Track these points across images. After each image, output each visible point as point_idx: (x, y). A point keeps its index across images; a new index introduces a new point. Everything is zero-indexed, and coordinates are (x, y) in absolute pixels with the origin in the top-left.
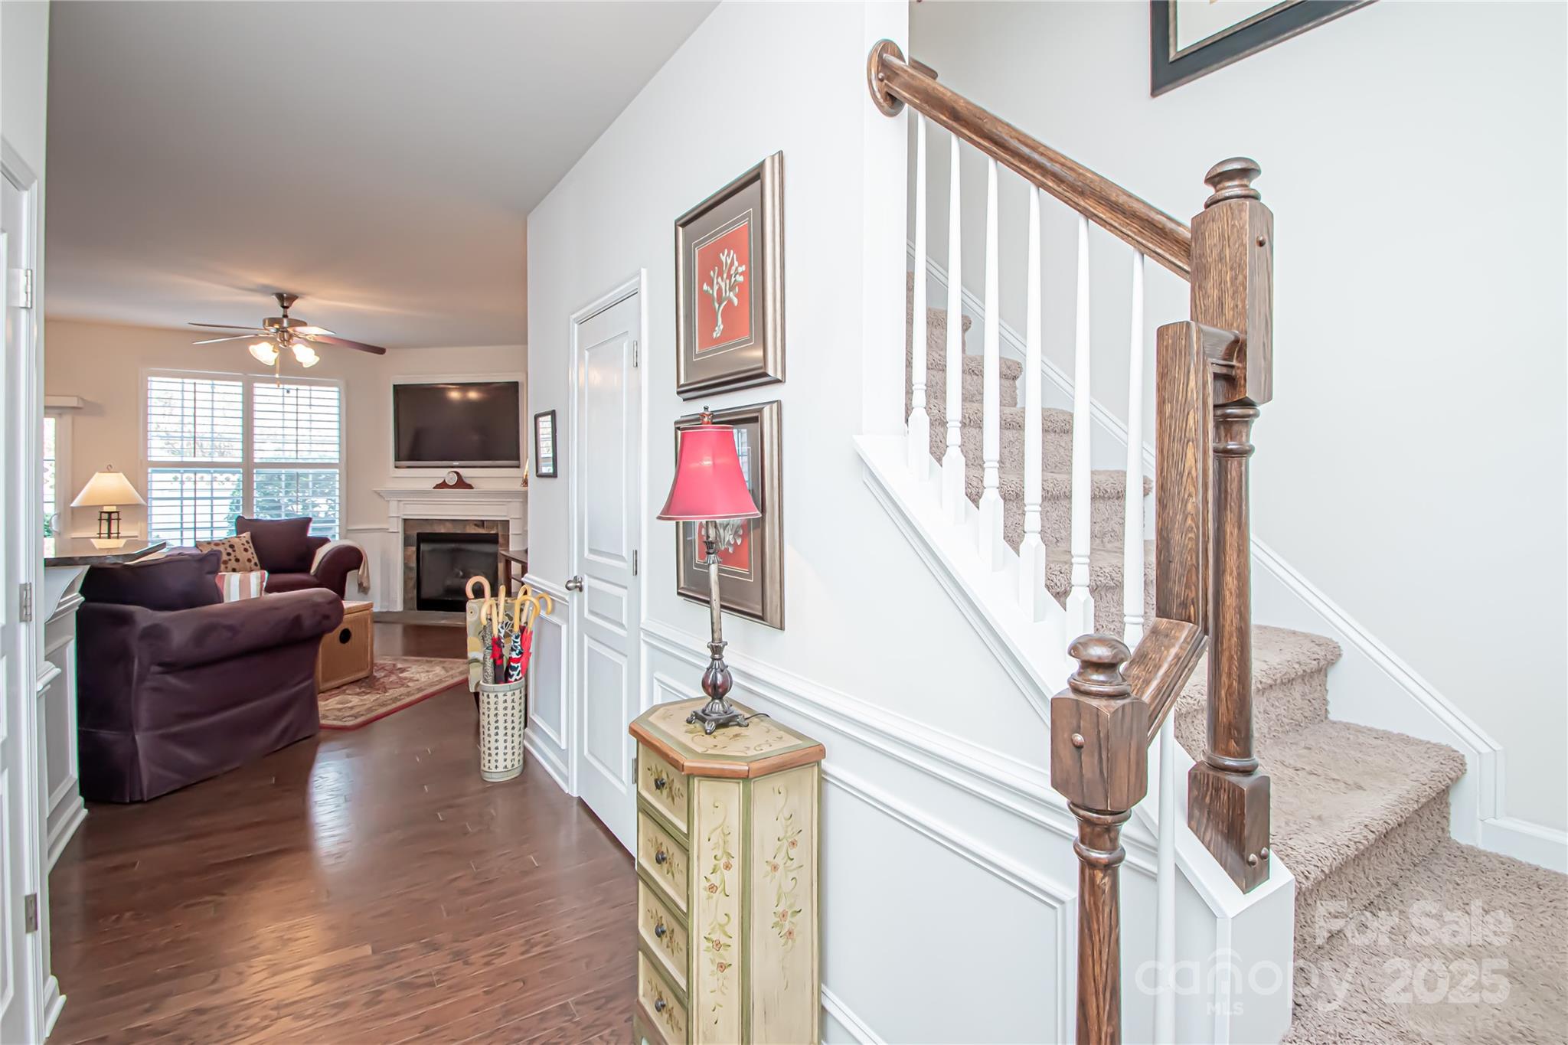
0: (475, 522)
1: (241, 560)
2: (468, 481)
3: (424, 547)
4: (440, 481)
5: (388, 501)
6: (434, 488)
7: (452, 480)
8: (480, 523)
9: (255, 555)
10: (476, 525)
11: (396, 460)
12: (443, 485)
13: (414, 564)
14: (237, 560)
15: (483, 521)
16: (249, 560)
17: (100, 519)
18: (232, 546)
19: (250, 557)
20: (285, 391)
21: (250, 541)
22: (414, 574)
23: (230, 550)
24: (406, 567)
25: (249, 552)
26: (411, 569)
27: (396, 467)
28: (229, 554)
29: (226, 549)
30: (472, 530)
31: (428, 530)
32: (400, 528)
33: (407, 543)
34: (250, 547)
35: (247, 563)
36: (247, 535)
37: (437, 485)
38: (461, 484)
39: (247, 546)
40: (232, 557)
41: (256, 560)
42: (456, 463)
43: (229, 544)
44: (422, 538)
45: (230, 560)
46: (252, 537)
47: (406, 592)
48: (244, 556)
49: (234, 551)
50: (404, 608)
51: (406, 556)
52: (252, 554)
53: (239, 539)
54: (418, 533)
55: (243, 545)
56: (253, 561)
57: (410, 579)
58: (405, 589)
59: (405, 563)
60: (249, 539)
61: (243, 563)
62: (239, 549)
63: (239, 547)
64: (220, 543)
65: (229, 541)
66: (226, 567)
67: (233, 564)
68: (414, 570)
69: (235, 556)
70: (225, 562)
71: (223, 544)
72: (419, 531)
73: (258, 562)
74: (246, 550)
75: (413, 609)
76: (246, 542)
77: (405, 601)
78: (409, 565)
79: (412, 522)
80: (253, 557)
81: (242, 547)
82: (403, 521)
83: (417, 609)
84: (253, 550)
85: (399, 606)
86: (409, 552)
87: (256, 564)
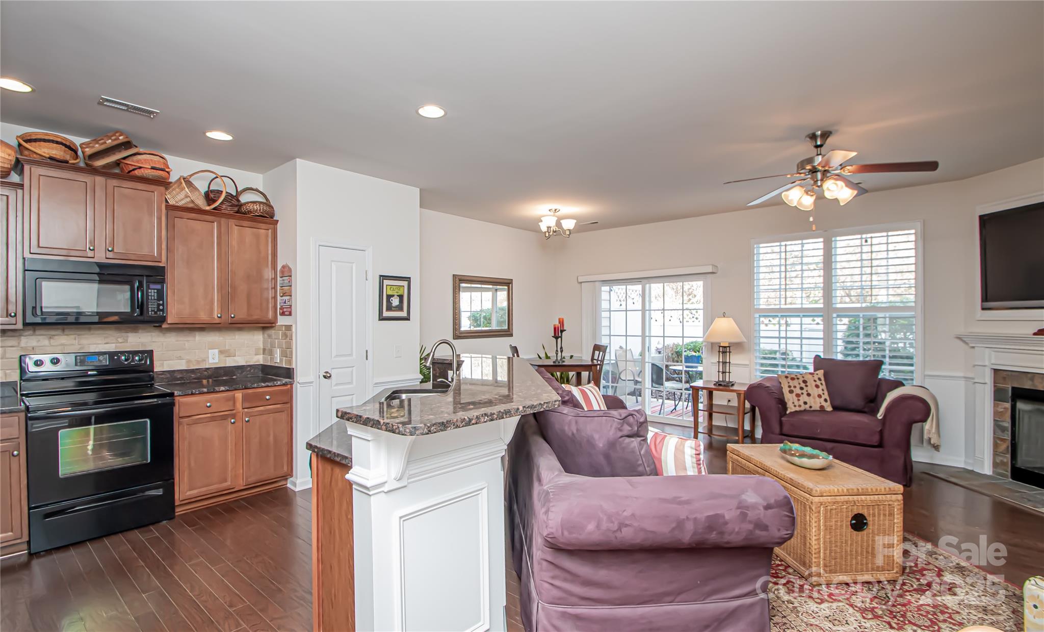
1: (812, 395)
3: (1020, 405)
5: (974, 348)
6: (1035, 334)
9: (826, 392)
11: (983, 301)
13: (1007, 424)
14: (809, 395)
16: (820, 396)
17: (719, 352)
18: (805, 382)
19: (821, 392)
20: (864, 240)
21: (823, 379)
22: (1008, 436)
23: (803, 385)
24: (997, 426)
25: (820, 389)
26: (1003, 429)
27: (983, 309)
28: (802, 388)
29: (799, 384)
31: (1027, 385)
32: (988, 378)
33: (998, 395)
34: (821, 384)
35: (817, 399)
36: (821, 373)
37: (1040, 331)
39: (818, 383)
40: (804, 391)
41: (826, 396)
43: (803, 379)
44: (1019, 394)
45: (802, 394)
46: (825, 375)
47: (996, 454)
48: (815, 392)
49: (807, 386)
50: (993, 472)
51: (996, 413)
52: (823, 390)
53: (813, 376)
54: (1013, 388)
55: (815, 381)
56: (823, 397)
57: (1003, 440)
58: (995, 450)
59: (994, 420)
60: (823, 377)
61: (814, 398)
62: (811, 385)
63: (811, 383)
64: (795, 377)
65: (803, 377)
66: (799, 400)
67: (805, 398)
68: (1008, 431)
69: (807, 391)
70: (798, 395)
71: (798, 379)
72: (1016, 385)
73: (828, 399)
74: (817, 386)
75: (1006, 476)
76: (820, 379)
77: (995, 465)
78: (1001, 423)
79: (1005, 373)
80: (823, 394)
81: (814, 384)
82: (993, 371)
83: (1011, 480)
84: (824, 387)
85: (987, 469)
86: (1002, 408)
87: (826, 400)
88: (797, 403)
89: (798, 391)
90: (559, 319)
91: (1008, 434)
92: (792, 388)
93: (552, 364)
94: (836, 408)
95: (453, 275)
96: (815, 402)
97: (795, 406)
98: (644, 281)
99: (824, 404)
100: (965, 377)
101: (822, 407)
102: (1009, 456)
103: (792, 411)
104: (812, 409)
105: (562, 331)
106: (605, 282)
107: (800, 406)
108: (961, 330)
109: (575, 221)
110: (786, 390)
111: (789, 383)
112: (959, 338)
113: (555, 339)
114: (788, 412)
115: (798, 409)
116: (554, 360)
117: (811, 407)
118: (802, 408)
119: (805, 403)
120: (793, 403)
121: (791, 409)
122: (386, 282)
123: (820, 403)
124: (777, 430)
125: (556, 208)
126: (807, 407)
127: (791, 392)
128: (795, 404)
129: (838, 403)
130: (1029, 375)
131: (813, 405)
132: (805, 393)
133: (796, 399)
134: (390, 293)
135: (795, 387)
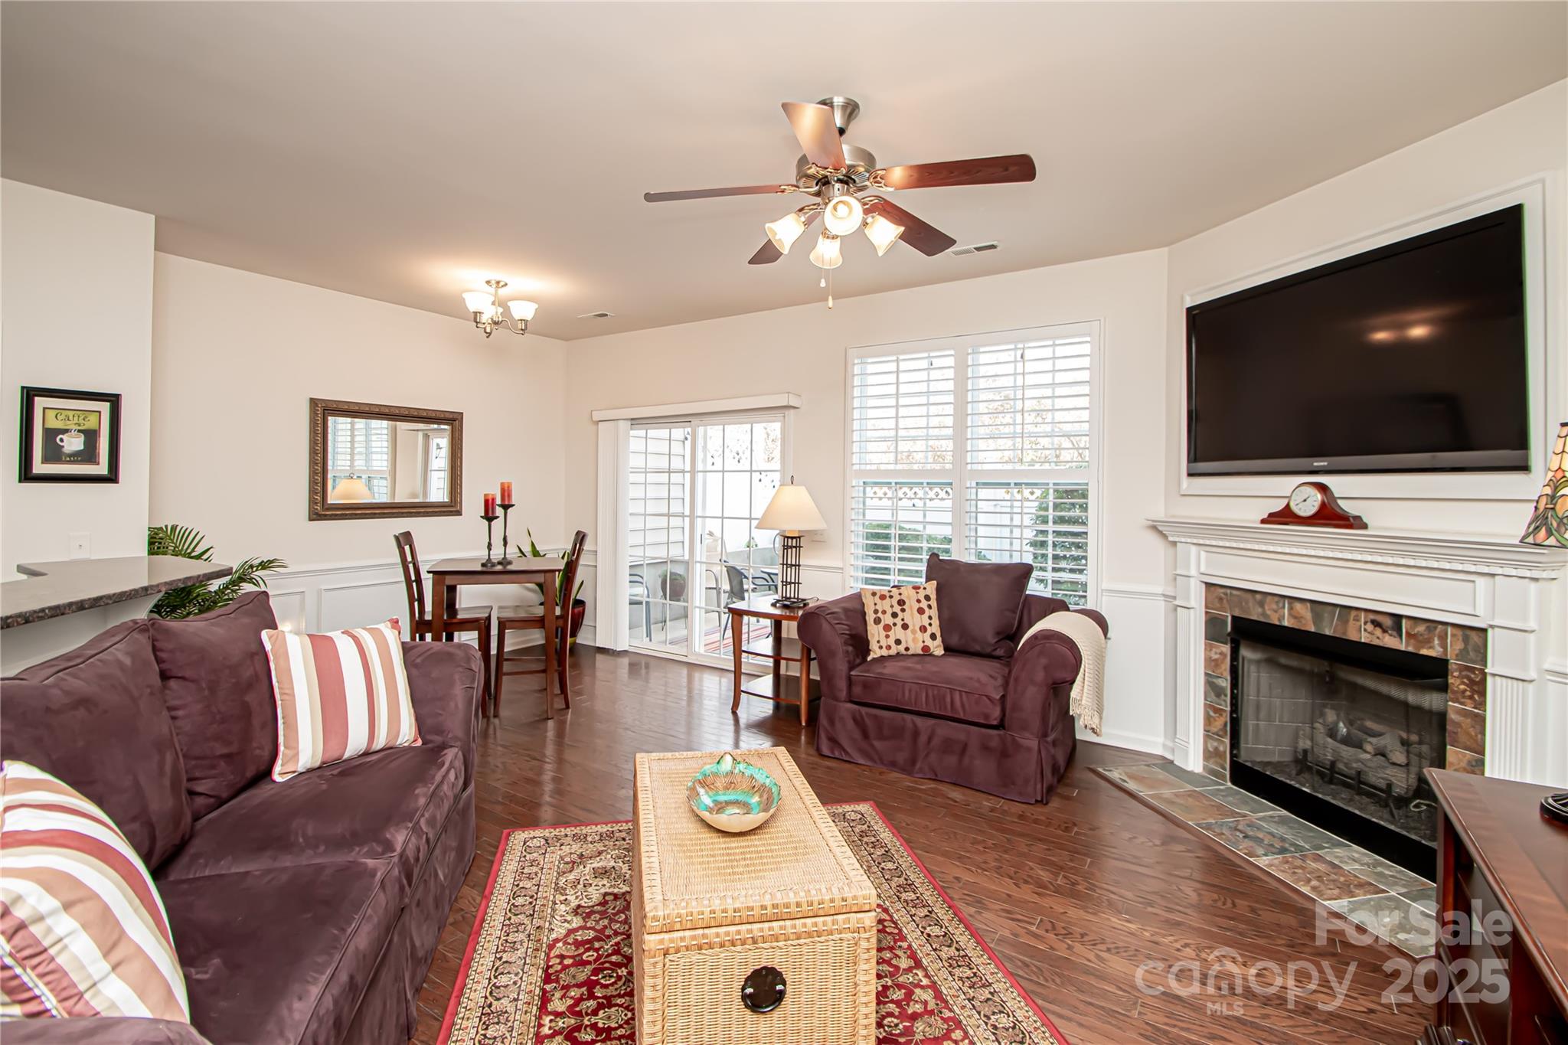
0: (1372, 616)
1: (911, 627)
2: (1348, 507)
3: (1245, 651)
4: (1278, 506)
5: (1174, 543)
6: (1263, 521)
7: (1308, 503)
8: (1388, 622)
9: (936, 622)
10: (1376, 624)
11: (1189, 461)
12: (1285, 516)
13: (1225, 683)
14: (905, 627)
15: (1397, 618)
16: (923, 629)
17: (783, 546)
18: (901, 603)
19: (926, 622)
21: (933, 596)
22: (1226, 703)
23: (897, 609)
24: (1211, 686)
25: (925, 616)
26: (1219, 691)
27: (1190, 475)
28: (895, 615)
29: (892, 606)
30: (1364, 634)
31: (1255, 613)
32: (1197, 599)
33: (1213, 629)
34: (930, 607)
35: (920, 633)
36: (933, 585)
37: (1271, 515)
38: (1330, 515)
39: (924, 604)
40: (898, 621)
41: (935, 628)
42: (1320, 463)
43: (899, 598)
44: (1243, 629)
45: (895, 625)
46: (940, 589)
47: (1208, 735)
48: (915, 620)
49: (903, 610)
50: (1205, 767)
51: (1209, 661)
52: (930, 618)
53: (917, 593)
54: (1234, 618)
55: (919, 601)
56: (930, 631)
57: (1217, 711)
58: (1207, 729)
59: (1206, 674)
60: (935, 592)
61: (914, 632)
62: (911, 608)
63: (912, 605)
64: (888, 595)
65: (900, 594)
66: (887, 636)
67: (897, 632)
68: (1226, 695)
69: (903, 620)
70: (887, 628)
71: (891, 597)
72: (1237, 613)
73: (938, 635)
74: (921, 611)
75: (1223, 777)
76: (927, 598)
77: (1208, 755)
78: (1214, 680)
79: (1223, 590)
80: (930, 625)
81: (916, 606)
82: (1204, 586)
83: (1229, 784)
84: (934, 612)
85: (1194, 762)
86: (1216, 653)
87: (933, 637)
88: (884, 643)
89: (888, 619)
90: (502, 484)
91: (1225, 701)
92: (880, 615)
93: (479, 568)
94: (949, 649)
95: (311, 399)
96: (914, 640)
97: (881, 647)
98: (695, 421)
99: (929, 642)
100: (1164, 595)
101: (926, 648)
102: (1227, 741)
103: (875, 656)
104: (909, 653)
105: (506, 507)
106: (635, 422)
107: (889, 647)
108: (1159, 513)
109: (536, 306)
110: (870, 617)
111: (875, 604)
112: (1154, 528)
113: (486, 523)
114: (869, 659)
115: (885, 652)
116: (484, 561)
117: (907, 649)
118: (893, 652)
119: (898, 642)
120: (878, 642)
121: (875, 652)
122: (40, 402)
123: (924, 642)
124: (843, 694)
125: (498, 279)
126: (901, 648)
127: (877, 621)
128: (881, 644)
129: (954, 641)
130: (1258, 597)
131: (911, 645)
132: (900, 623)
133: (883, 633)
134: (53, 423)
135: (884, 612)
